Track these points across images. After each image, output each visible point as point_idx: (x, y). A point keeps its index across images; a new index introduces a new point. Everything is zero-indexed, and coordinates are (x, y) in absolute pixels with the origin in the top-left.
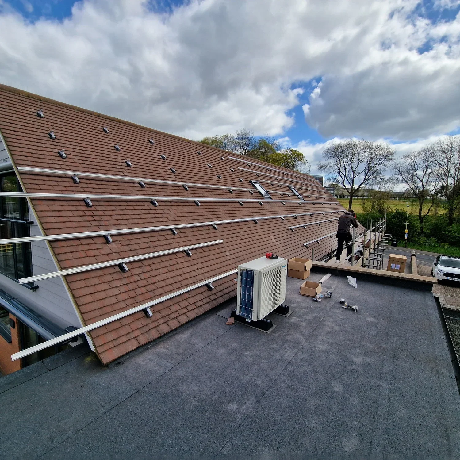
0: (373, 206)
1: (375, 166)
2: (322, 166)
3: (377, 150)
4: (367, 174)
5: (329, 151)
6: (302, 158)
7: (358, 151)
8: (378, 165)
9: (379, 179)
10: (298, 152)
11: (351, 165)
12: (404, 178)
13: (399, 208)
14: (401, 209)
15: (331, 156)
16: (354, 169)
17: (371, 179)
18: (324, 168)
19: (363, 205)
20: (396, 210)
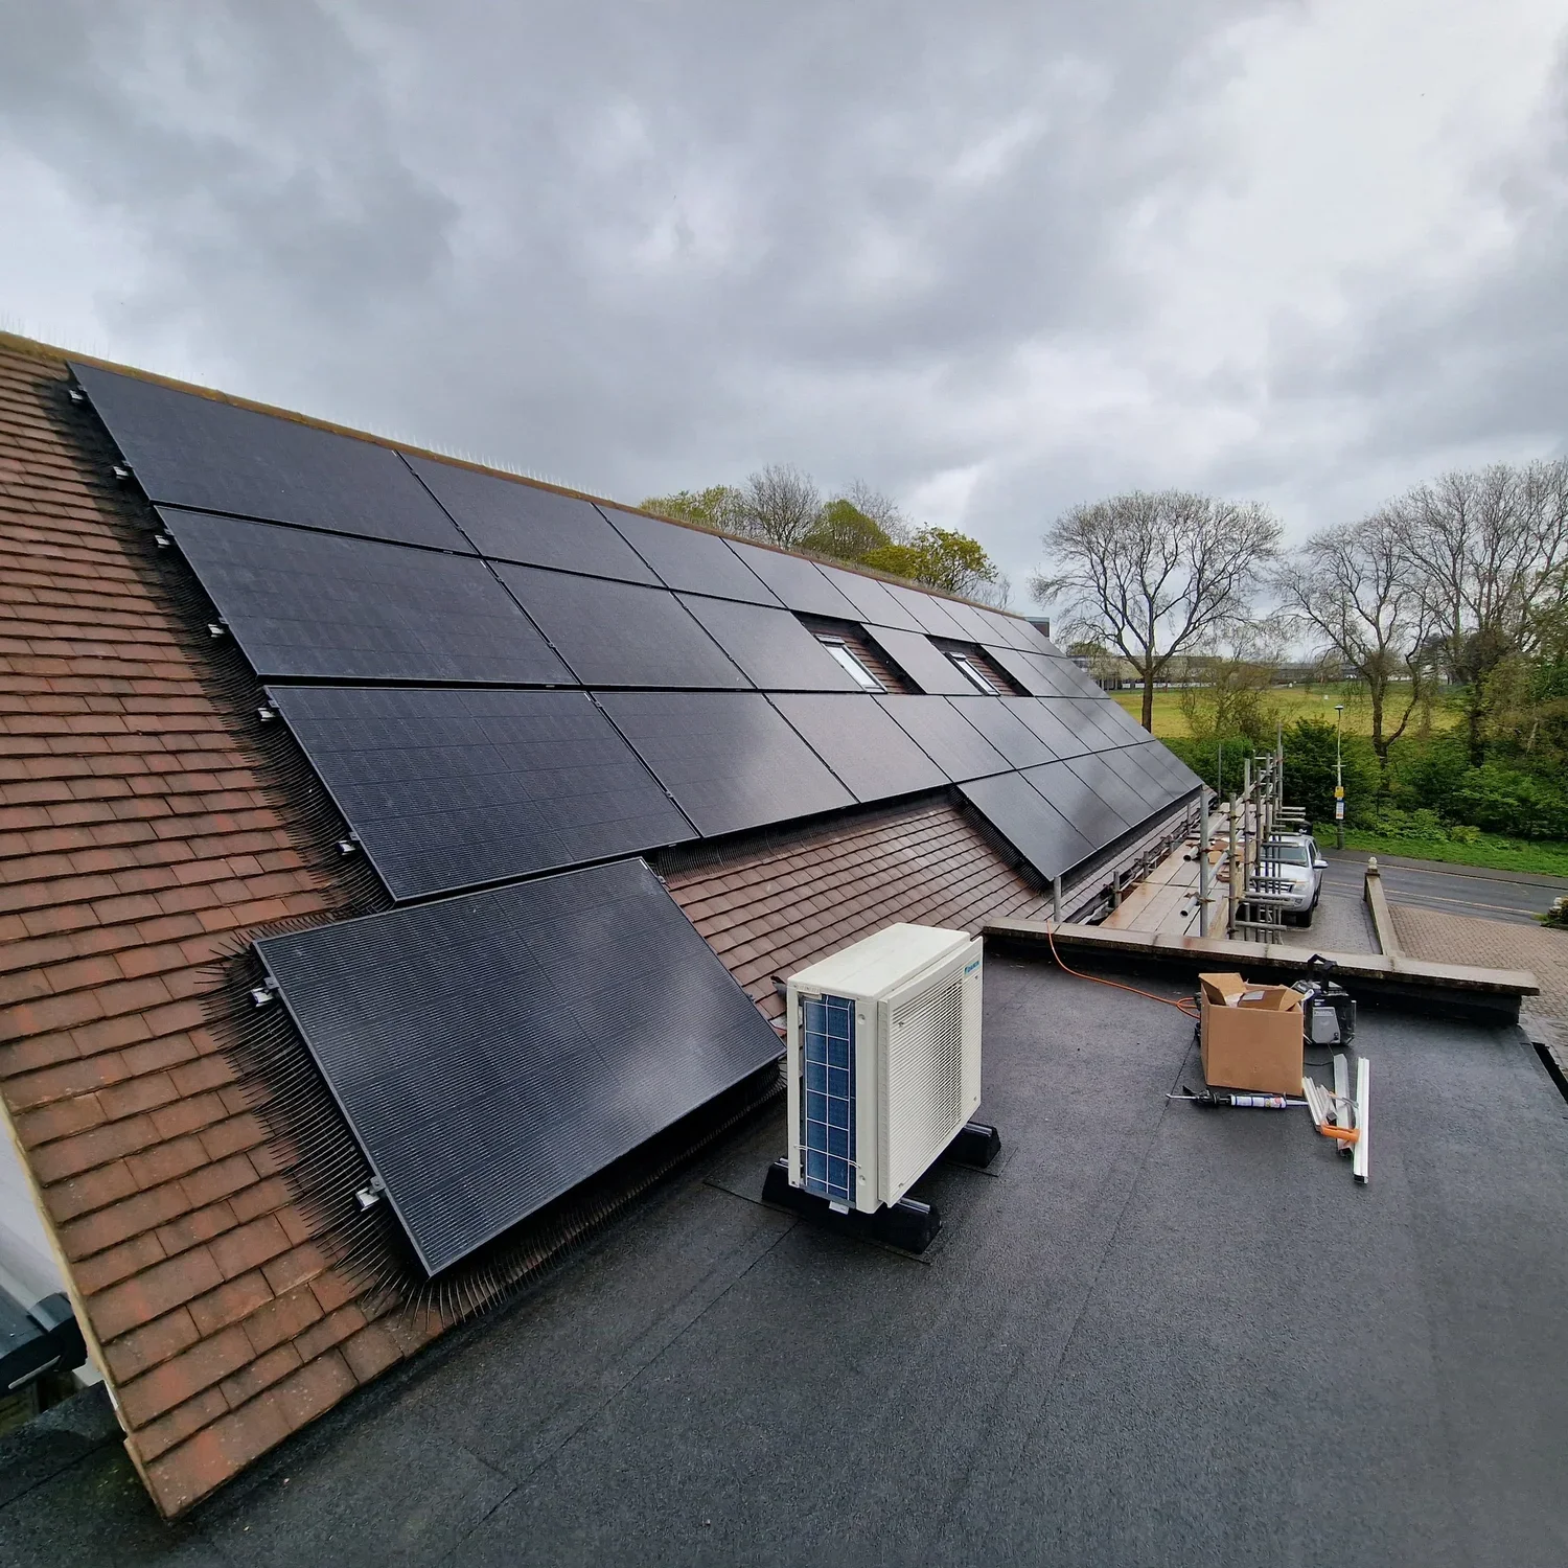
0: (1222, 713)
1: (1220, 577)
2: (1048, 585)
3: (1222, 524)
4: (1196, 605)
5: (1065, 534)
6: (979, 559)
7: (1162, 531)
8: (1231, 574)
9: (1236, 621)
10: (964, 538)
11: (1142, 578)
12: (1316, 613)
13: (1308, 714)
14: (1313, 718)
15: (1073, 549)
16: (1151, 591)
17: (1209, 620)
18: (1052, 589)
19: (1188, 709)
20: (1298, 723)
